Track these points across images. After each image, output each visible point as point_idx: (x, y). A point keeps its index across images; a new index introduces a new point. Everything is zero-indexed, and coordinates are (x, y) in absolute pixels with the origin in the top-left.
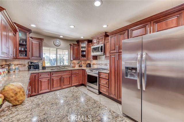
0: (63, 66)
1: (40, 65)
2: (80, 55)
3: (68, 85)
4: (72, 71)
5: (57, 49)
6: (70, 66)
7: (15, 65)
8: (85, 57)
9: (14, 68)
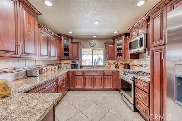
0: (97, 66)
1: (79, 64)
2: (116, 54)
3: (100, 86)
4: (104, 72)
5: (93, 49)
6: (105, 66)
7: (64, 64)
8: (122, 56)
9: (63, 66)
